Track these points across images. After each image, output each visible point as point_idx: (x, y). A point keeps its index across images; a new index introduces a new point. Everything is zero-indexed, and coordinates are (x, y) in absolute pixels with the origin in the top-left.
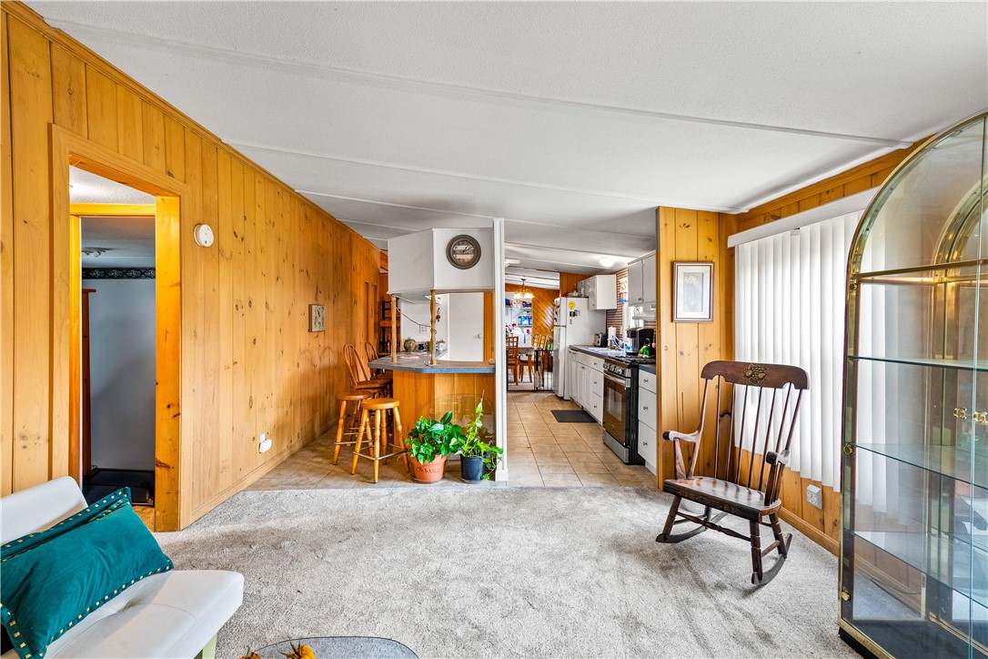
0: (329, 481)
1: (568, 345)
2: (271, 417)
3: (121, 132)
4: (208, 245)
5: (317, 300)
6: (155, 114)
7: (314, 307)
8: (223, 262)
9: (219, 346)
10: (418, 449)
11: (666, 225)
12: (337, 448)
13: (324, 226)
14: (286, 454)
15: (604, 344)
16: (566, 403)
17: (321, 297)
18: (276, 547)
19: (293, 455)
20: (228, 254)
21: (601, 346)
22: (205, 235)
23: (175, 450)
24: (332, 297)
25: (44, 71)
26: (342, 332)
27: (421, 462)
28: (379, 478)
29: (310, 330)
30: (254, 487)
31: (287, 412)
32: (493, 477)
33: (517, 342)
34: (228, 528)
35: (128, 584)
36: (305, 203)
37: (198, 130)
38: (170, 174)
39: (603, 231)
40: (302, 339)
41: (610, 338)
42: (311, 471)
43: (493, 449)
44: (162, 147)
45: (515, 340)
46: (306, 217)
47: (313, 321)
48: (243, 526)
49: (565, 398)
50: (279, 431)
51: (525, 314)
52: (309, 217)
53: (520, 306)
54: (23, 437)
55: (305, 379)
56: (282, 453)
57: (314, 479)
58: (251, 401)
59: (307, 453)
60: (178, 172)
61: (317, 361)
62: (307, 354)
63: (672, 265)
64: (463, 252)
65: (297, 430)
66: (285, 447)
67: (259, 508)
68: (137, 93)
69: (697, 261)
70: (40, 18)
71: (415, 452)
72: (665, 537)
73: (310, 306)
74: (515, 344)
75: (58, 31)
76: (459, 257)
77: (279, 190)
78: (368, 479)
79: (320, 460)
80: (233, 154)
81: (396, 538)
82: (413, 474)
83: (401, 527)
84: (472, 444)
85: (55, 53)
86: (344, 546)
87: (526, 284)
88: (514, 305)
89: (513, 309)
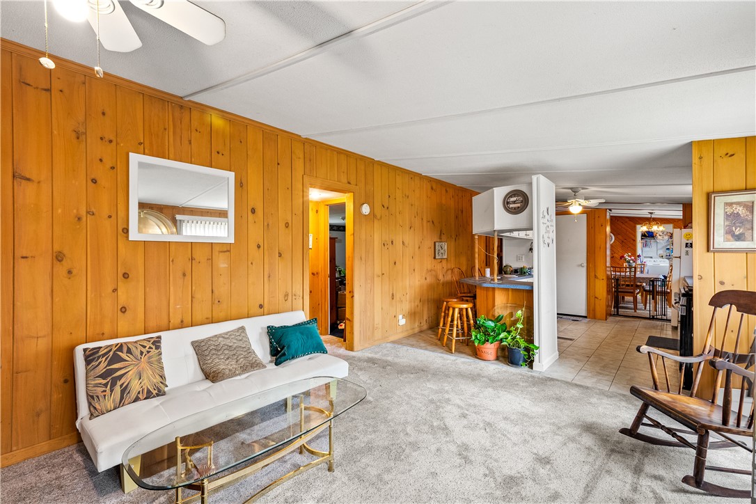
0: (429, 347)
2: (406, 307)
3: (329, 170)
4: (367, 214)
5: (440, 238)
6: (343, 157)
7: (437, 244)
8: (376, 221)
9: (374, 265)
10: (476, 336)
11: (701, 158)
12: (440, 330)
13: (446, 191)
14: (417, 330)
17: (444, 237)
18: (384, 367)
19: (421, 332)
20: (379, 217)
22: (366, 209)
23: (352, 313)
24: (454, 237)
25: (302, 156)
26: (463, 260)
27: (476, 344)
28: (455, 351)
29: (435, 258)
30: (393, 342)
31: (417, 306)
32: (531, 366)
34: (370, 355)
35: (311, 353)
36: (431, 180)
37: (363, 158)
38: (349, 183)
39: (665, 167)
40: (429, 263)
42: (425, 340)
43: (531, 346)
44: (346, 171)
46: (432, 188)
47: (437, 253)
48: (377, 356)
50: (412, 315)
52: (434, 187)
54: (295, 295)
55: (431, 287)
56: (413, 329)
57: (423, 345)
58: (393, 295)
59: (430, 332)
60: (353, 182)
61: (441, 277)
62: (433, 273)
63: (708, 196)
64: (514, 202)
65: (425, 317)
66: (416, 326)
67: (388, 351)
68: (335, 151)
69: (746, 189)
70: (300, 136)
71: (473, 337)
72: (631, 432)
73: (435, 243)
74: (633, 274)
75: (306, 138)
76: (511, 206)
77: (412, 176)
78: (450, 351)
79: (433, 336)
80: (382, 165)
81: (440, 379)
82: (476, 354)
83: (447, 376)
84: (513, 339)
85: (306, 147)
86: (412, 376)
87: (653, 216)
88: (659, 237)
89: (658, 241)
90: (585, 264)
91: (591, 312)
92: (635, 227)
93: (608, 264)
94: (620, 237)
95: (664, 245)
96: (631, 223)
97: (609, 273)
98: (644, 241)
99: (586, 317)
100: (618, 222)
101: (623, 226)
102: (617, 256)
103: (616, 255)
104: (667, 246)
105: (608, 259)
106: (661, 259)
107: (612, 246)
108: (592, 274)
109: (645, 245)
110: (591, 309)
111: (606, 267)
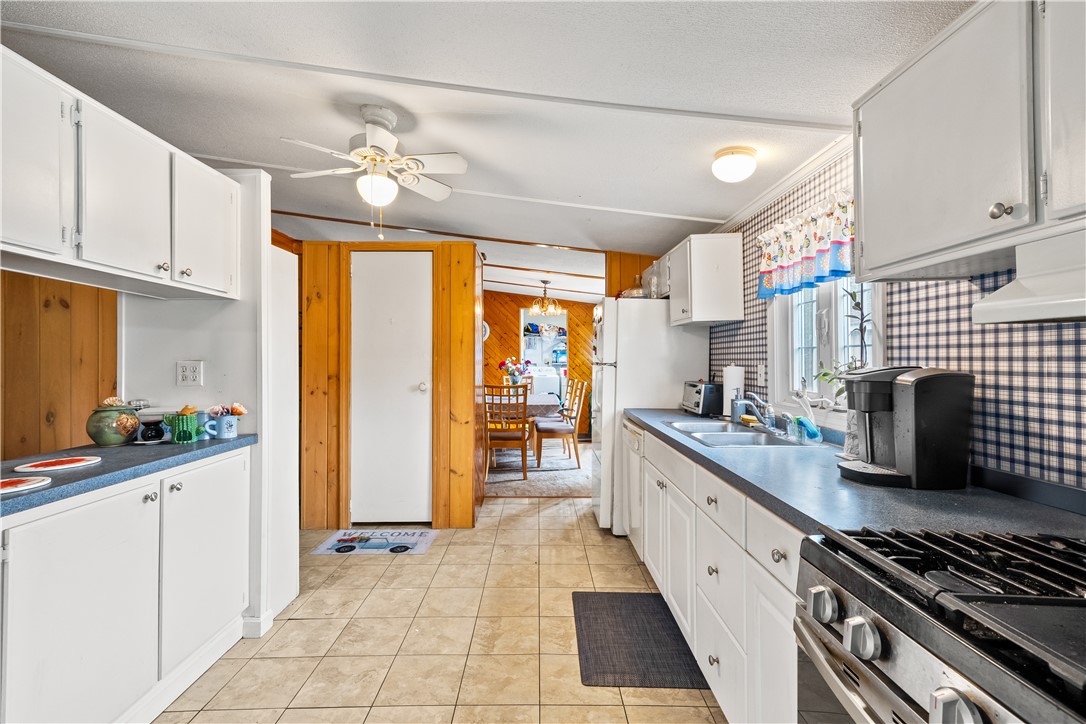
1: (620, 408)
15: (713, 408)
16: (614, 542)
21: (705, 415)
33: (525, 395)
41: (729, 395)
45: (521, 391)
49: (616, 532)
51: (562, 347)
53: (554, 334)
74: (521, 399)
88: (545, 333)
89: (544, 339)
90: (428, 386)
91: (441, 510)
92: (518, 312)
93: (479, 380)
94: (497, 328)
95: (551, 344)
96: (512, 304)
97: (480, 400)
98: (527, 338)
99: (428, 524)
100: (496, 303)
101: (502, 309)
102: (495, 363)
103: (491, 361)
104: (553, 347)
105: (479, 368)
106: (546, 367)
107: (486, 345)
108: (444, 411)
109: (529, 345)
110: (442, 503)
111: (474, 387)
